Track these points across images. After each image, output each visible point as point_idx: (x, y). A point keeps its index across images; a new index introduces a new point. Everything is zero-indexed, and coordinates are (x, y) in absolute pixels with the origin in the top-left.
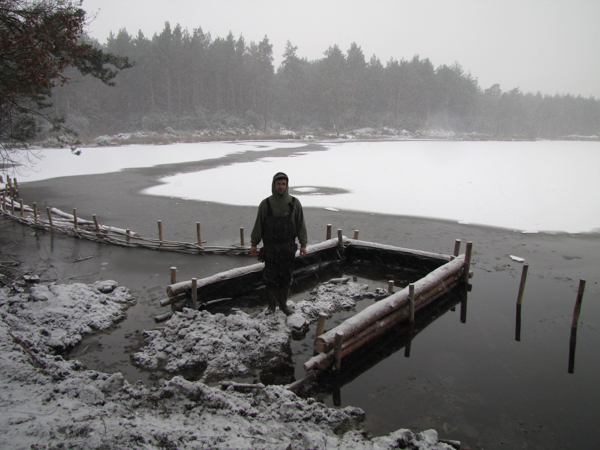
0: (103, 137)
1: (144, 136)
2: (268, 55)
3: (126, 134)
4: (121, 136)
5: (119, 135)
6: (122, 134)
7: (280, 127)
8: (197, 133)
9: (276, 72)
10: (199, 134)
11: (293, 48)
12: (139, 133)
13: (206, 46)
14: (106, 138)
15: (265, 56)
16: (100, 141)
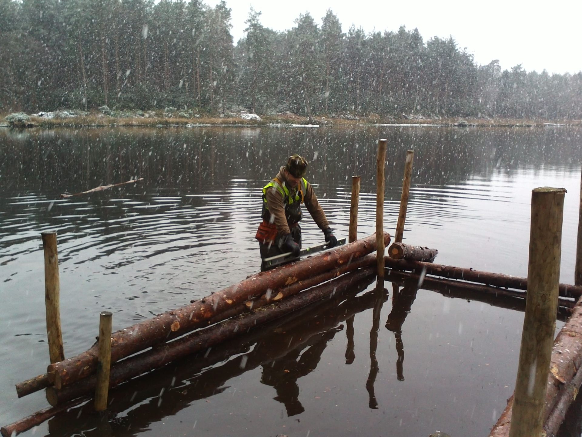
0: (17, 114)
1: (72, 116)
2: (226, 20)
3: (49, 113)
4: (42, 115)
5: (40, 114)
6: (43, 113)
7: (241, 110)
8: (140, 115)
9: (235, 44)
10: (143, 115)
11: (256, 13)
12: (66, 112)
13: (151, 6)
14: (21, 116)
15: (222, 22)
16: (13, 120)
